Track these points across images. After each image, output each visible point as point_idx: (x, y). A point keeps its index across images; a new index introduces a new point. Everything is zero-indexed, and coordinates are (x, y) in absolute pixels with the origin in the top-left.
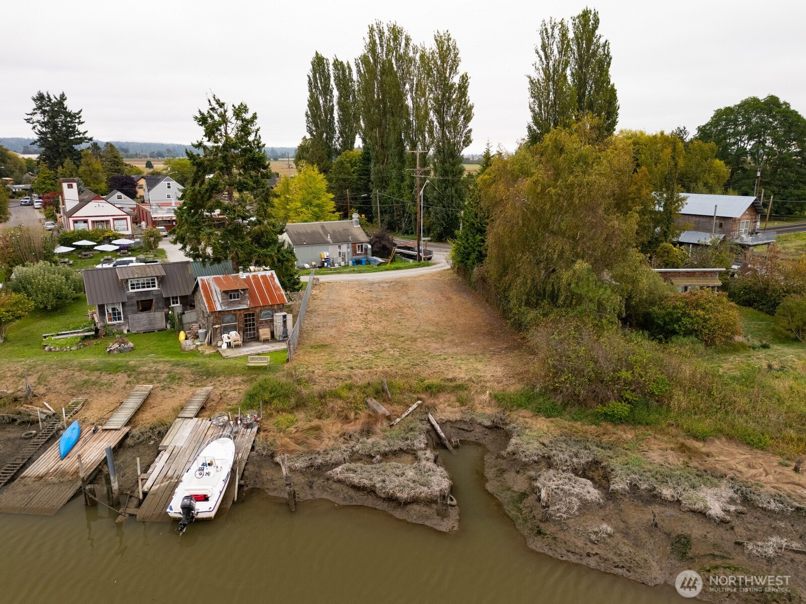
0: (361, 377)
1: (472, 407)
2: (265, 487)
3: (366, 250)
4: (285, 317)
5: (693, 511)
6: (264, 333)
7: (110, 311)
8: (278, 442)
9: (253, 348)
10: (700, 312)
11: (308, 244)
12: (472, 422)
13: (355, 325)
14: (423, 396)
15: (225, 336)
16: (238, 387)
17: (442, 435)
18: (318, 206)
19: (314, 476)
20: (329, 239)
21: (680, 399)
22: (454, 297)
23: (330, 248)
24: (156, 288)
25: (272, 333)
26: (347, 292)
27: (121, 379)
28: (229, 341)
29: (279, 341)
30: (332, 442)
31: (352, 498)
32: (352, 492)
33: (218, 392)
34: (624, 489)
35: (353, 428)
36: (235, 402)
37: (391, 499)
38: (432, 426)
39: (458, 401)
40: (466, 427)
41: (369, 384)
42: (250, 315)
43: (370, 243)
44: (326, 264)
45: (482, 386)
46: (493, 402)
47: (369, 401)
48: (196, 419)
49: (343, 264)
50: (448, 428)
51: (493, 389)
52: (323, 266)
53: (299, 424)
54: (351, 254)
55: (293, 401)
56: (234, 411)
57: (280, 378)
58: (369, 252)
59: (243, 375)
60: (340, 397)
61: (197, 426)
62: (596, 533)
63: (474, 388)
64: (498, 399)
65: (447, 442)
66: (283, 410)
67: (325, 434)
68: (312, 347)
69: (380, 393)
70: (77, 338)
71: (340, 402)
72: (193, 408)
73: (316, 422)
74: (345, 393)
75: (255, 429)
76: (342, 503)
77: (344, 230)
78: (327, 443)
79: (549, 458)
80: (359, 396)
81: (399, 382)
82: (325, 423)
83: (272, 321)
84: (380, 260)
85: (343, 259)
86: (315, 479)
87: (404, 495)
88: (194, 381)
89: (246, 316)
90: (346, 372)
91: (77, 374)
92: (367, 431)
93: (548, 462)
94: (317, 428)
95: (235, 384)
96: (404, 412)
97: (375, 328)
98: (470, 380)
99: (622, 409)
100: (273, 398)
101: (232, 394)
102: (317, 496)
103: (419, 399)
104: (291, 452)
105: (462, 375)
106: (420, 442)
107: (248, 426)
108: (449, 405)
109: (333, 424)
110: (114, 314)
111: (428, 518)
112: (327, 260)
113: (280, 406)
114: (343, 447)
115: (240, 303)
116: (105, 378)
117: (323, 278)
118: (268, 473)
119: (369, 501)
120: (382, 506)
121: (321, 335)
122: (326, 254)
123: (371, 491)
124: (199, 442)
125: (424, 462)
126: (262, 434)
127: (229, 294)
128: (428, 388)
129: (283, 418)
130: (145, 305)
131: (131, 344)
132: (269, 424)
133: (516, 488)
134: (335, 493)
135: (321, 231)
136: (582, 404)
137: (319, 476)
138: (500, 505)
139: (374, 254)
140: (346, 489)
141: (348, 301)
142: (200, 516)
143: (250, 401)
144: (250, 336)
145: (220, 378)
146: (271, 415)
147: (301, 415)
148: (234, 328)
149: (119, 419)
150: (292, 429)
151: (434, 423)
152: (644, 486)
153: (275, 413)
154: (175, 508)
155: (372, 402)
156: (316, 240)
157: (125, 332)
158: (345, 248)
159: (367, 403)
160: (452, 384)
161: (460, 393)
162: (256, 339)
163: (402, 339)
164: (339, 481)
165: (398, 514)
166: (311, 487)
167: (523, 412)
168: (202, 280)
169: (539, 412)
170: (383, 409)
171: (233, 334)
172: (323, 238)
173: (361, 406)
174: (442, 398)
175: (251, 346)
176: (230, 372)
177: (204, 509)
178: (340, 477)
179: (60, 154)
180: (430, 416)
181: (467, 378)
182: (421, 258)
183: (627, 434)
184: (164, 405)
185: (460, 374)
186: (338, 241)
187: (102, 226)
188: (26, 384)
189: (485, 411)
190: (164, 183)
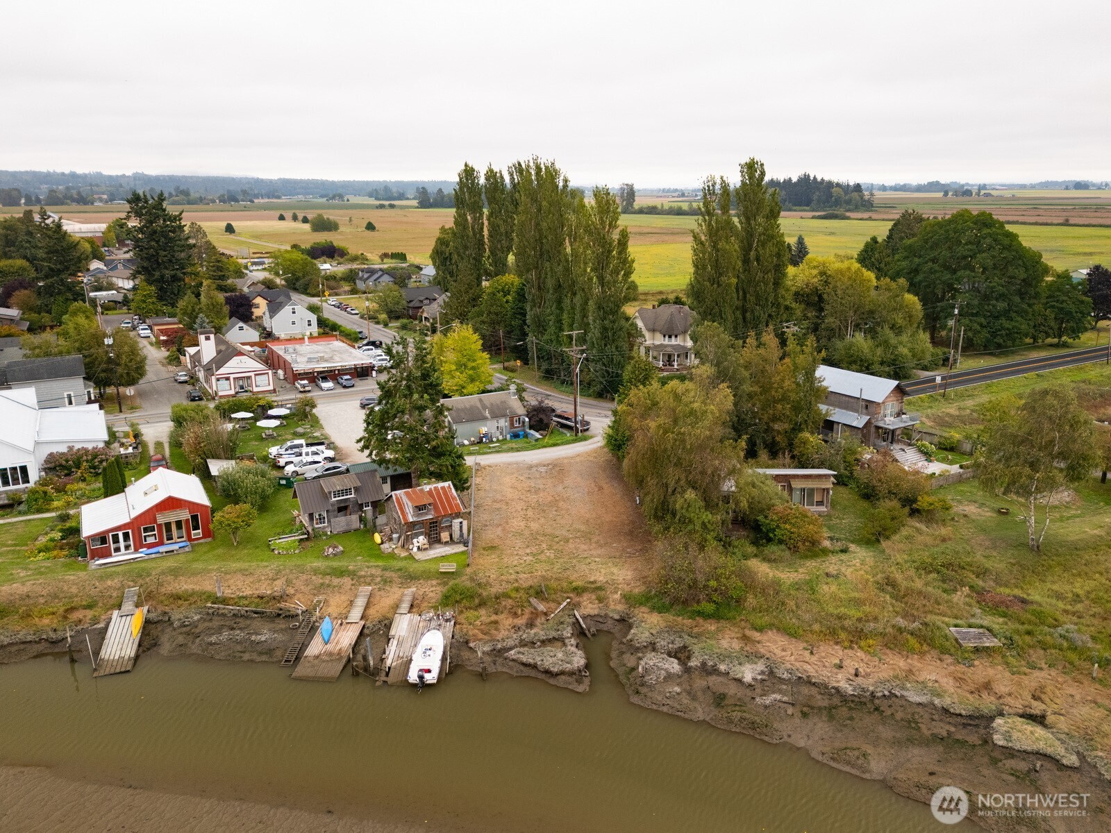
0: (526, 580)
1: (607, 606)
2: (464, 664)
3: (524, 422)
4: (461, 523)
5: (735, 679)
6: (445, 536)
7: (317, 517)
8: (470, 633)
9: (438, 551)
10: (787, 526)
11: (467, 421)
12: (606, 616)
13: (517, 524)
14: (571, 595)
15: (415, 541)
16: (434, 589)
17: (584, 626)
18: (473, 368)
19: (496, 656)
20: (487, 414)
21: (751, 601)
22: (605, 486)
23: (489, 423)
24: (353, 496)
25: (451, 536)
26: (508, 480)
27: (347, 581)
28: (418, 545)
29: (457, 543)
30: (507, 633)
31: (522, 671)
32: (522, 668)
33: (421, 593)
34: (696, 666)
35: (520, 621)
36: (434, 600)
37: (547, 672)
38: (577, 619)
39: (597, 599)
40: (601, 620)
41: (531, 587)
42: (434, 523)
43: (527, 416)
44: (484, 440)
45: (616, 588)
46: (623, 600)
47: (531, 600)
48: (409, 615)
49: (501, 438)
50: (588, 621)
51: (623, 590)
52: (482, 442)
53: (482, 618)
54: (508, 428)
55: (477, 601)
56: (436, 608)
57: (464, 582)
58: (527, 424)
59: (437, 579)
60: (510, 597)
61: (411, 621)
62: (670, 692)
63: (610, 589)
64: (627, 598)
65: (587, 632)
66: (470, 608)
67: (501, 627)
68: (484, 549)
69: (539, 594)
70: (295, 541)
71: (510, 601)
72: (405, 606)
73: (494, 618)
74: (513, 594)
75: (452, 623)
76: (515, 674)
77: (502, 402)
78: (503, 633)
79: (654, 644)
80: (524, 596)
81: (554, 584)
82: (500, 617)
83: (451, 526)
84: (537, 435)
85: (501, 433)
86: (497, 659)
87: (555, 670)
88: (401, 583)
89: (431, 523)
90: (513, 577)
91: (314, 578)
92: (530, 625)
93: (653, 647)
94: (496, 622)
95: (432, 586)
96: (556, 609)
97: (535, 526)
98: (607, 582)
99: (710, 608)
100: (462, 599)
101: (431, 595)
102: (499, 670)
103: (568, 598)
104: (480, 640)
105: (601, 579)
106: (567, 632)
107: (447, 621)
108: (590, 603)
109: (507, 618)
110: (320, 519)
111: (570, 684)
112: (486, 435)
113: (468, 604)
114: (515, 636)
115: (426, 514)
116: (336, 581)
117: (485, 460)
118: (466, 654)
119: (533, 673)
120: (542, 676)
121: (491, 535)
122: (484, 430)
123: (534, 667)
124: (418, 635)
125: (569, 647)
126: (458, 626)
127: (419, 508)
128: (575, 589)
129: (471, 614)
130: (343, 509)
131: (341, 548)
132: (461, 619)
133: (629, 665)
134: (511, 668)
135: (479, 405)
136: (685, 603)
137: (500, 657)
138: (617, 676)
139: (531, 428)
140: (518, 665)
141: (510, 494)
142: (428, 682)
143: (447, 600)
144: (434, 540)
145: (421, 581)
146: (461, 612)
147: (483, 612)
148: (421, 534)
149: (355, 614)
150: (478, 623)
151: (578, 617)
152: (710, 663)
153: (464, 610)
154: (413, 677)
155: (534, 601)
156: (475, 416)
157: (329, 533)
158: (503, 423)
159: (529, 602)
160: (593, 586)
161: (599, 593)
162: (439, 541)
163: (556, 539)
164: (513, 660)
165: (552, 681)
166: (495, 664)
167: (644, 609)
168: (396, 495)
169: (653, 609)
170: (541, 607)
171: (421, 538)
172: (481, 413)
173: (525, 604)
174: (586, 596)
175: (435, 548)
176: (426, 576)
177: (431, 678)
178: (514, 657)
180: (576, 612)
181: (605, 581)
182: (578, 430)
183: (712, 627)
184: (384, 603)
185: (600, 578)
186: (496, 416)
187: (243, 382)
188: (279, 586)
189: (616, 607)
190: (288, 308)
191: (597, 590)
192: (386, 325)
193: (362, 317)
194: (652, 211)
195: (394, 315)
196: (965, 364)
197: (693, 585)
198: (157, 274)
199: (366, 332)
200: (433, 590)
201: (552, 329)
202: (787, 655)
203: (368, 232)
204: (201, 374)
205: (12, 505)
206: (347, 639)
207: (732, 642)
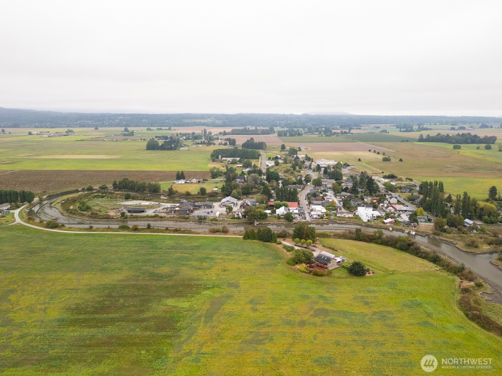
0: (422, 231)
3: (427, 220)
4: (418, 226)
18: (422, 213)
26: (423, 225)
27: (407, 229)
29: (417, 228)
52: (421, 222)
57: (417, 230)
84: (428, 222)
97: (424, 229)
99: (437, 235)
106: (425, 234)
117: (421, 223)
121: (420, 228)
122: (422, 220)
124: (413, 232)
127: (414, 225)
130: (406, 224)
144: (415, 228)
149: (408, 231)
154: (412, 234)
156: (421, 218)
158: (424, 220)
177: (414, 234)
184: (410, 231)
187: (390, 210)
188: (402, 228)
189: (429, 234)
190: (393, 198)
191: (428, 233)
192: (408, 202)
193: (404, 199)
195: (410, 200)
197: (436, 233)
198: (369, 189)
199: (405, 203)
200: (414, 230)
201: (435, 209)
202: (441, 238)
203: (400, 162)
204: (384, 208)
205: (375, 219)
206: (407, 232)
207: (438, 237)
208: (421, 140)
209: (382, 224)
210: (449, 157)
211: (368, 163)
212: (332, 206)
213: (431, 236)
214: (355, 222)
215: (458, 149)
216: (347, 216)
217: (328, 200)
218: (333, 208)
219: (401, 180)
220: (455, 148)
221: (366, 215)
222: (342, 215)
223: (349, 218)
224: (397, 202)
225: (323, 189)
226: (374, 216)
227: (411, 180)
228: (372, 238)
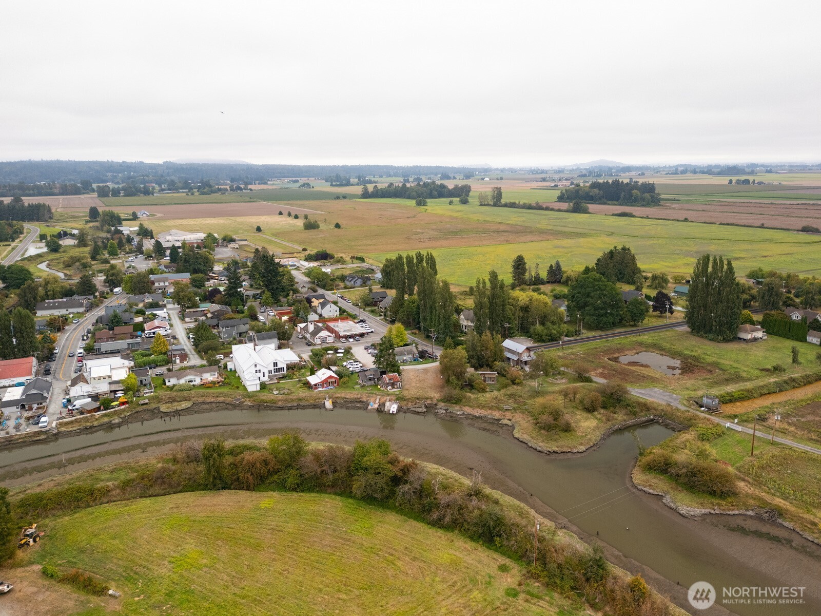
0: (414, 396)
1: (433, 401)
3: (417, 356)
4: (400, 383)
5: (456, 414)
6: (396, 386)
9: (394, 390)
11: (400, 355)
12: (432, 403)
13: (413, 384)
14: (425, 399)
18: (401, 337)
19: (408, 409)
20: (406, 353)
21: (464, 400)
22: (439, 375)
23: (406, 356)
24: (372, 376)
26: (412, 374)
27: (374, 395)
28: (389, 388)
29: (399, 388)
30: (410, 405)
33: (391, 398)
34: (449, 411)
35: (413, 403)
36: (394, 399)
37: (418, 412)
38: (426, 404)
39: (431, 400)
41: (416, 397)
42: (393, 383)
43: (418, 354)
44: (405, 361)
45: (435, 398)
47: (416, 400)
49: (410, 361)
50: (428, 404)
51: (437, 398)
54: (412, 358)
55: (404, 399)
56: (395, 401)
57: (401, 396)
59: (395, 395)
61: (389, 403)
62: (443, 415)
64: (437, 400)
65: (427, 406)
68: (405, 389)
69: (418, 399)
70: (360, 387)
71: (411, 400)
72: (388, 400)
74: (412, 398)
75: (399, 403)
77: (411, 349)
81: (421, 397)
83: (397, 384)
84: (421, 360)
85: (410, 359)
87: (420, 412)
88: (387, 396)
90: (412, 395)
91: (366, 394)
92: (415, 404)
94: (408, 403)
96: (421, 402)
97: (418, 385)
99: (454, 401)
100: (401, 399)
104: (405, 406)
106: (423, 406)
107: (397, 403)
108: (429, 401)
109: (410, 403)
110: (365, 382)
114: (412, 406)
115: (391, 381)
116: (371, 395)
117: (405, 369)
118: (401, 409)
121: (406, 387)
122: (405, 358)
123: (415, 411)
124: (391, 406)
125: (423, 408)
127: (389, 379)
129: (403, 402)
130: (370, 380)
131: (371, 388)
132: (401, 403)
133: (435, 411)
135: (403, 350)
136: (449, 400)
138: (432, 413)
139: (420, 358)
141: (412, 377)
143: (397, 399)
144: (393, 388)
145: (391, 396)
146: (400, 401)
147: (405, 401)
148: (390, 386)
149: (377, 401)
150: (404, 404)
152: (452, 411)
154: (391, 412)
156: (402, 354)
157: (367, 385)
158: (411, 356)
162: (394, 388)
163: (423, 388)
166: (408, 411)
167: (440, 402)
168: (383, 376)
169: (442, 402)
170: (418, 401)
172: (404, 353)
173: (414, 400)
174: (428, 399)
176: (392, 394)
177: (395, 413)
178: (412, 410)
179: (271, 282)
180: (425, 402)
182: (432, 358)
183: (454, 405)
184: (383, 400)
185: (432, 396)
186: (408, 354)
187: (324, 340)
188: (359, 396)
189: (435, 402)
190: (329, 306)
191: (431, 398)
192: (364, 310)
193: (353, 305)
194: (512, 205)
195: (367, 305)
196: (586, 333)
197: (451, 397)
198: (271, 287)
199: (358, 314)
200: (394, 397)
202: (468, 410)
203: (336, 229)
204: (308, 336)
205: (284, 377)
206: (376, 406)
207: (457, 408)
208: (366, 195)
209: (303, 393)
210: (414, 217)
211: (276, 235)
212: (156, 351)
213: (442, 407)
214: (221, 399)
215: (423, 205)
216: (198, 381)
217: (154, 333)
218: (161, 357)
219: (341, 261)
220: (419, 204)
221: (254, 369)
222: (182, 381)
223: (203, 386)
224: (338, 313)
225: (151, 300)
226: (279, 366)
227: (362, 260)
228: (264, 470)
